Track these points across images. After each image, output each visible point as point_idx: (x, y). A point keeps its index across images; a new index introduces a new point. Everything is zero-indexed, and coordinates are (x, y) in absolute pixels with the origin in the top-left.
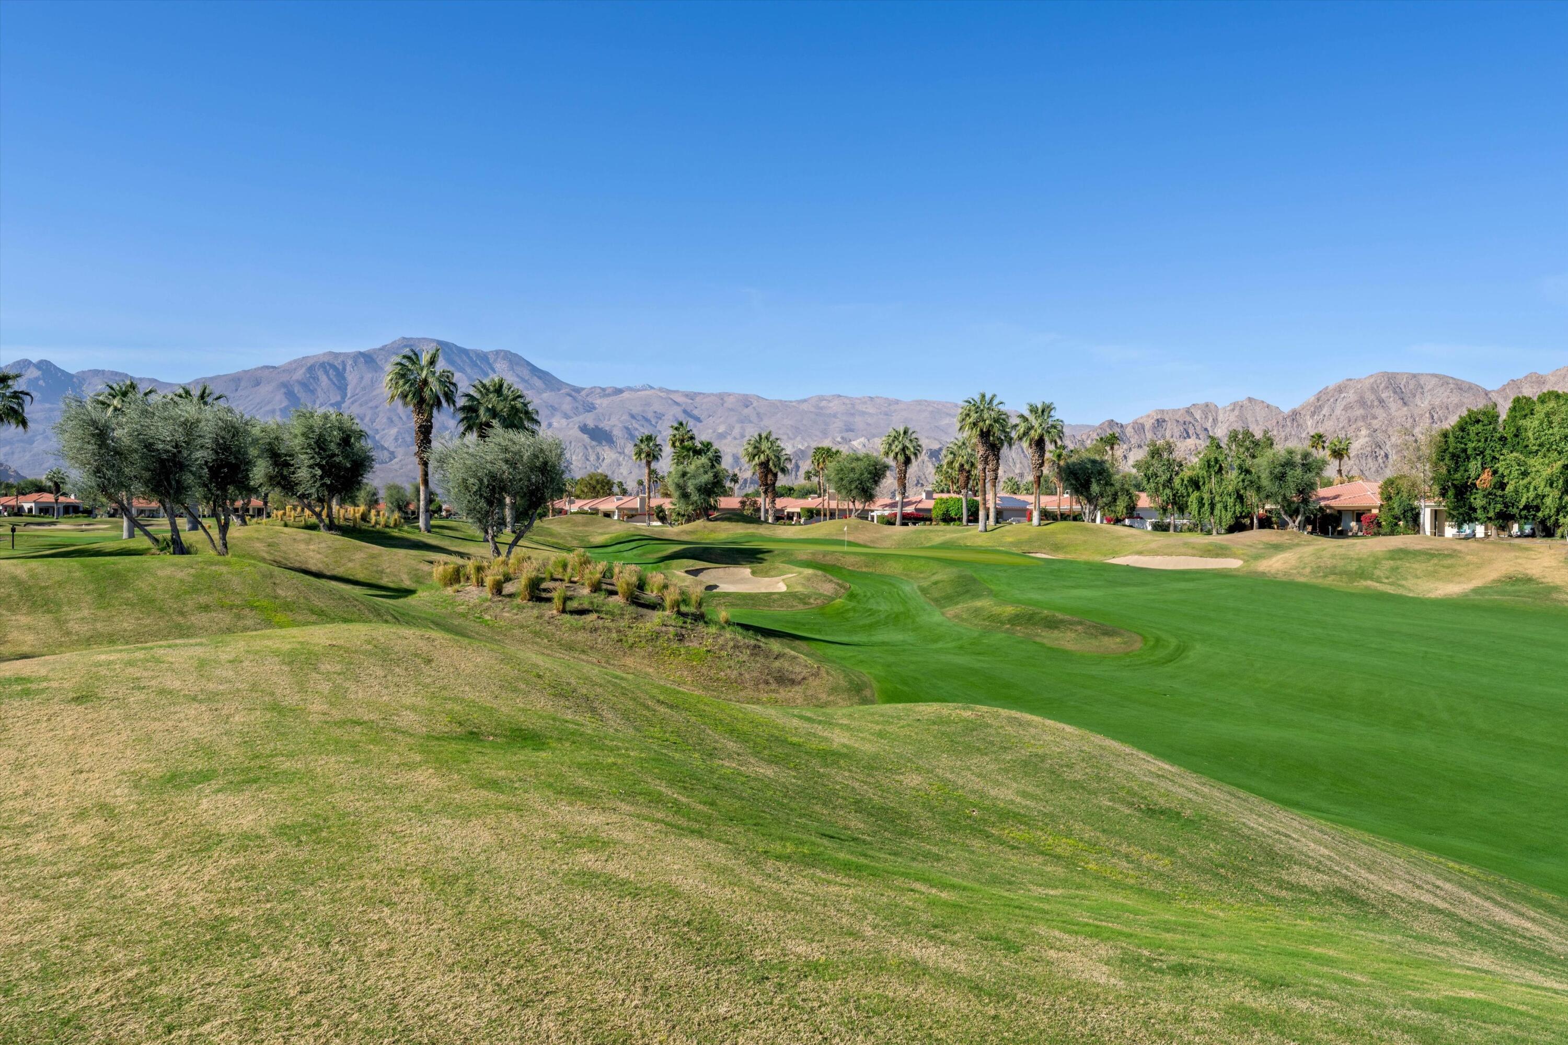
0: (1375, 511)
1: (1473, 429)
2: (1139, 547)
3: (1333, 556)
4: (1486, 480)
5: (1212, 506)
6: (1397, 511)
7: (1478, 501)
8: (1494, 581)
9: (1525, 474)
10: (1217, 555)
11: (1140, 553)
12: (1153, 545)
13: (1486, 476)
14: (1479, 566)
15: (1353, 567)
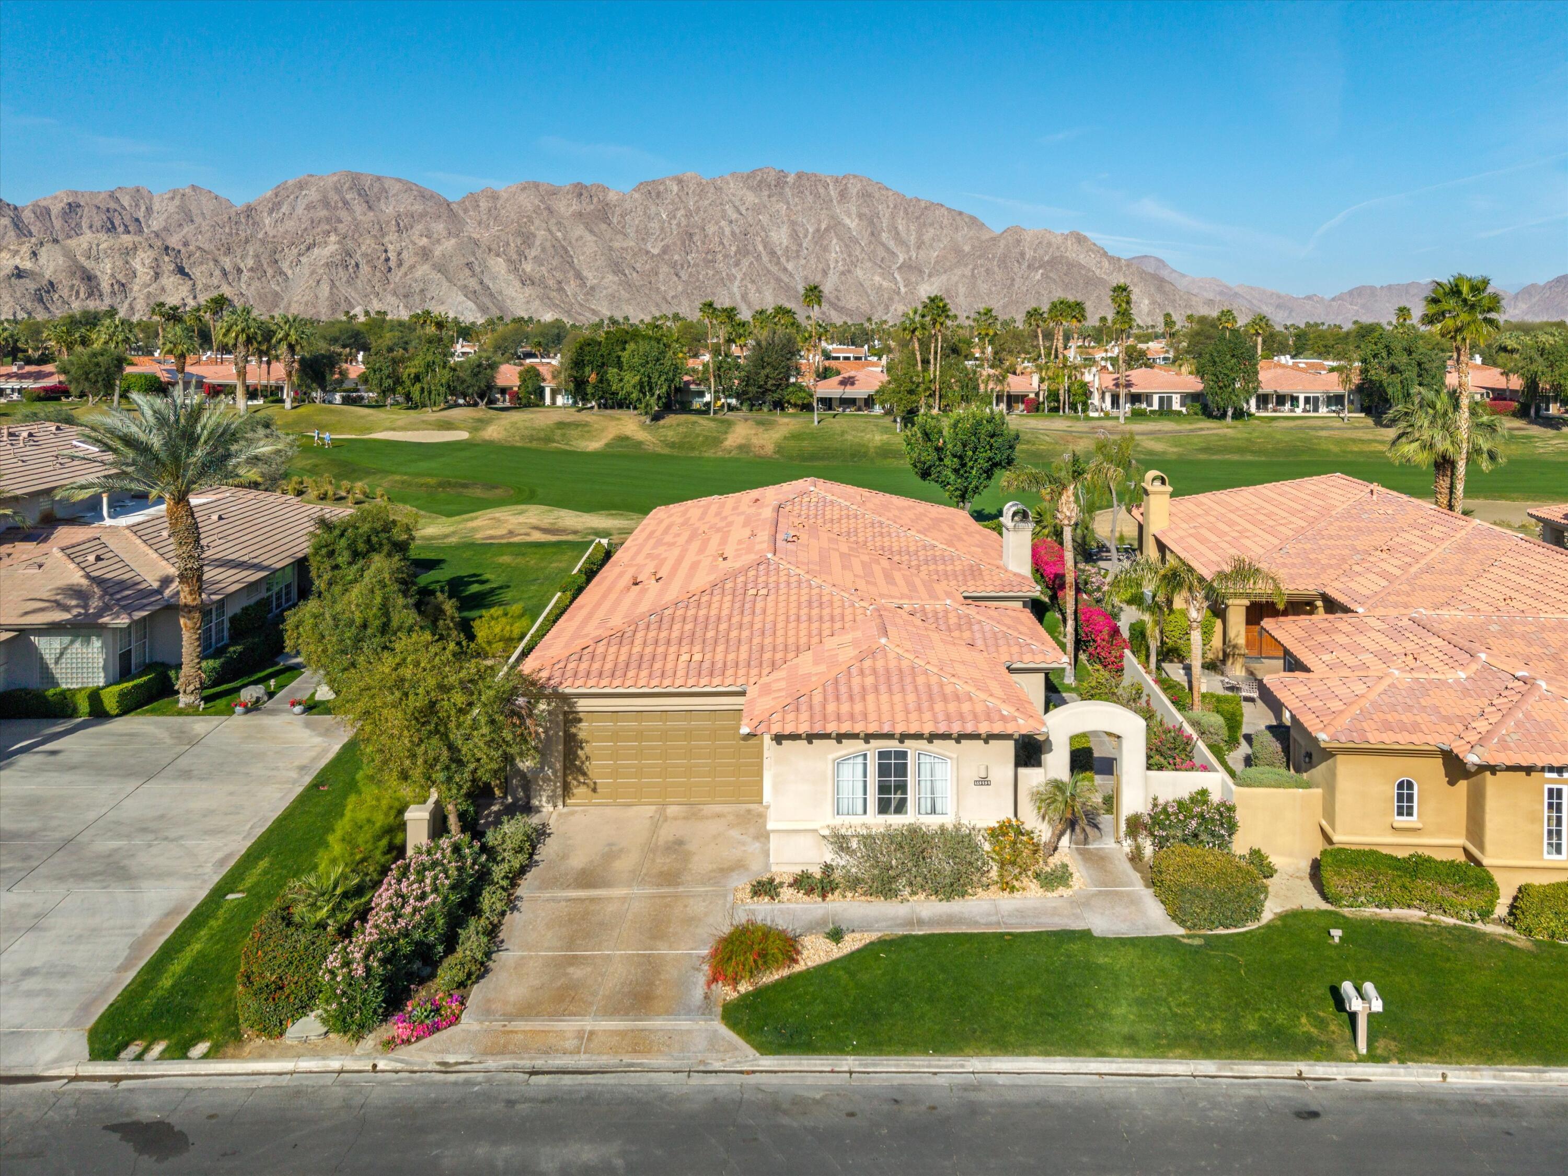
0: (516, 389)
1: (587, 349)
2: (388, 424)
3: (526, 428)
4: (593, 378)
5: (430, 393)
6: (530, 389)
7: (589, 390)
8: (613, 439)
9: (621, 380)
10: (448, 429)
11: (394, 429)
12: (400, 423)
13: (593, 376)
14: (602, 430)
15: (542, 435)
